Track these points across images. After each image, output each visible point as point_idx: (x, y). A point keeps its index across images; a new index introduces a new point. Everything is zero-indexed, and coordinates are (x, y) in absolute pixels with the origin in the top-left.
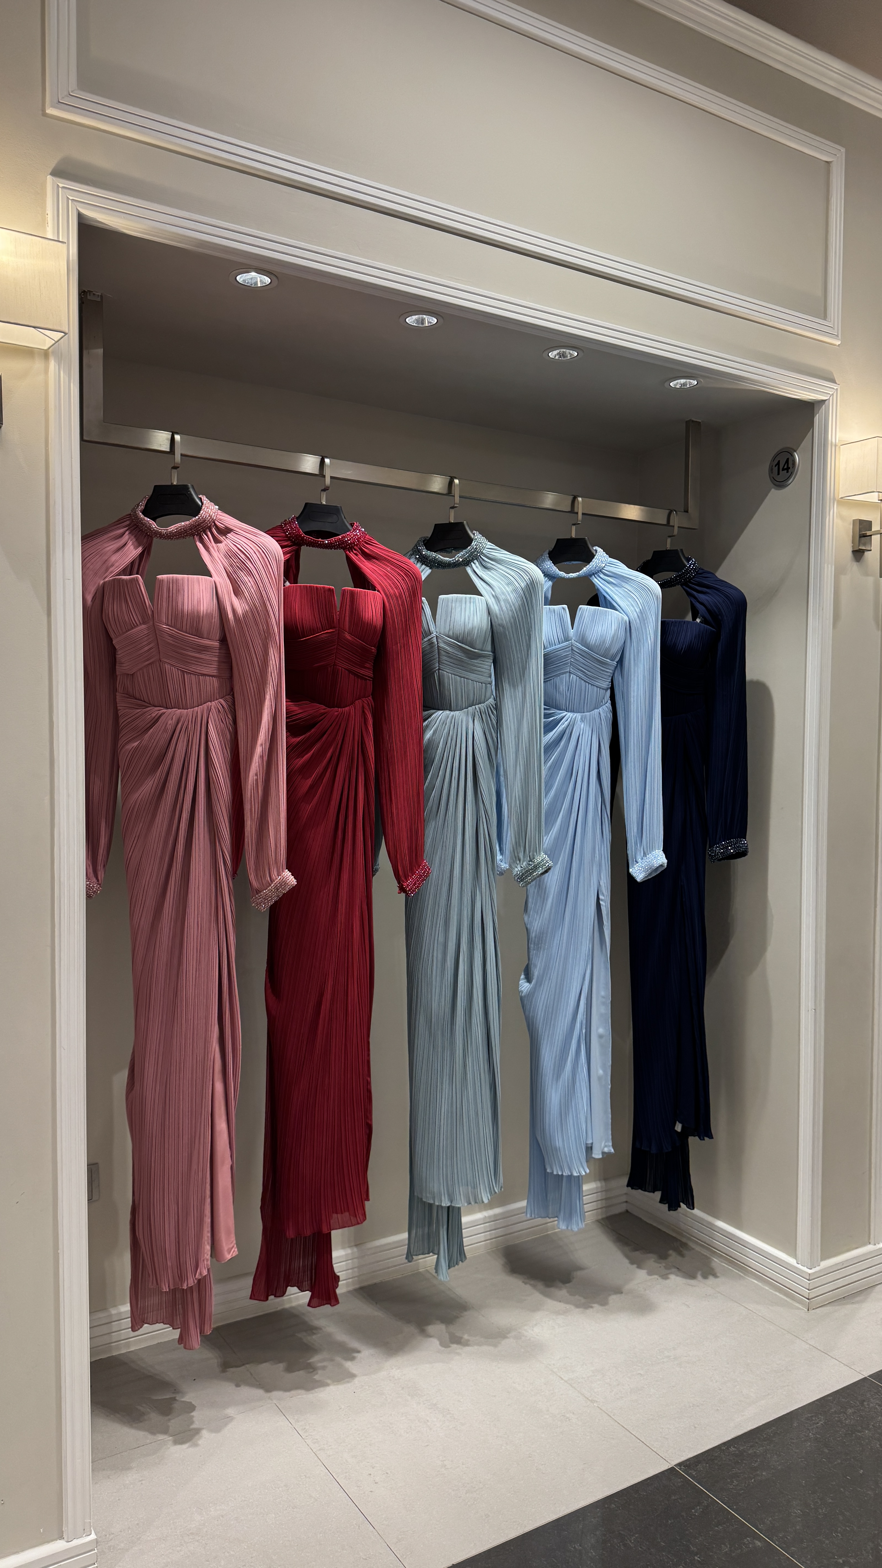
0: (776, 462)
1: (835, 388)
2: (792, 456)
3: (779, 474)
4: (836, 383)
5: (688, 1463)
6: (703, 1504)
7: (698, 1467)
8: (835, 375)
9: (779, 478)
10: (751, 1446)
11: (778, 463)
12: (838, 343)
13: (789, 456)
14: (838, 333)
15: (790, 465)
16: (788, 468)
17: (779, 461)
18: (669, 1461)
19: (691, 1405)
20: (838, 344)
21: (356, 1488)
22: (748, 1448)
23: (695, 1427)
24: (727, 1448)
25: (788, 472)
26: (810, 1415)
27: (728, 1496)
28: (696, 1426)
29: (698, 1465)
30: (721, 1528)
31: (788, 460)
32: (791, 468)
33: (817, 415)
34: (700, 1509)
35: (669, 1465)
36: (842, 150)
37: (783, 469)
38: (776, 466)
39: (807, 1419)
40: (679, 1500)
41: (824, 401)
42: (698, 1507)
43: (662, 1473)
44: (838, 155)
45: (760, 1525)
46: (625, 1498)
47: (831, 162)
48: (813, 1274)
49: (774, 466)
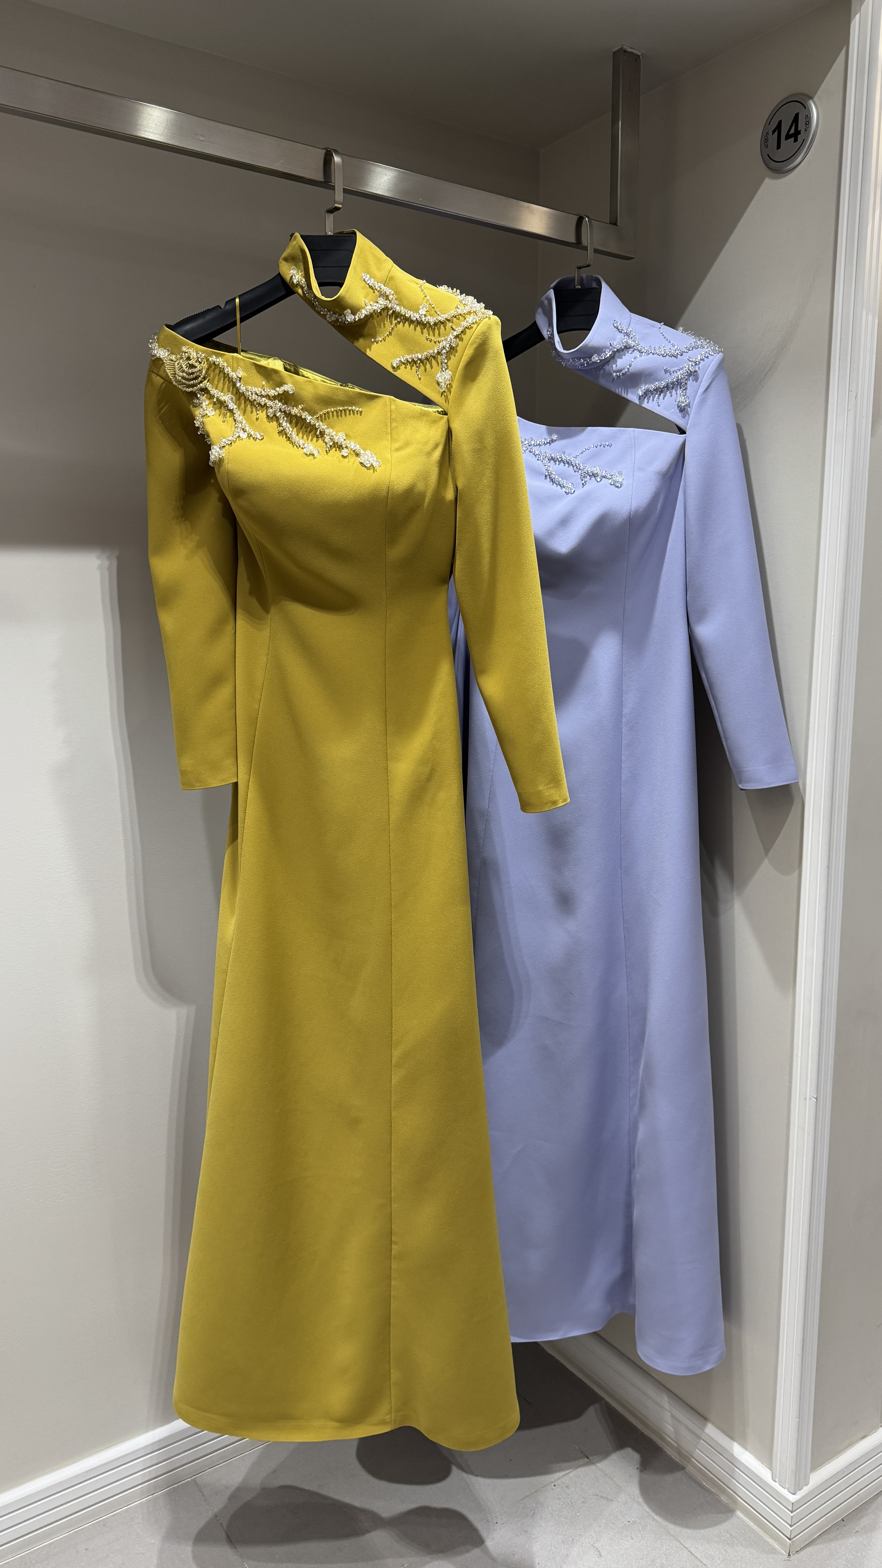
0: (774, 125)
2: (805, 106)
3: (779, 147)
9: (779, 155)
11: (779, 127)
13: (797, 108)
15: (802, 127)
16: (798, 132)
17: (780, 122)
25: (796, 140)
31: (797, 115)
32: (802, 132)
33: (858, 16)
37: (788, 137)
38: (773, 132)
48: (798, 1501)
49: (771, 133)
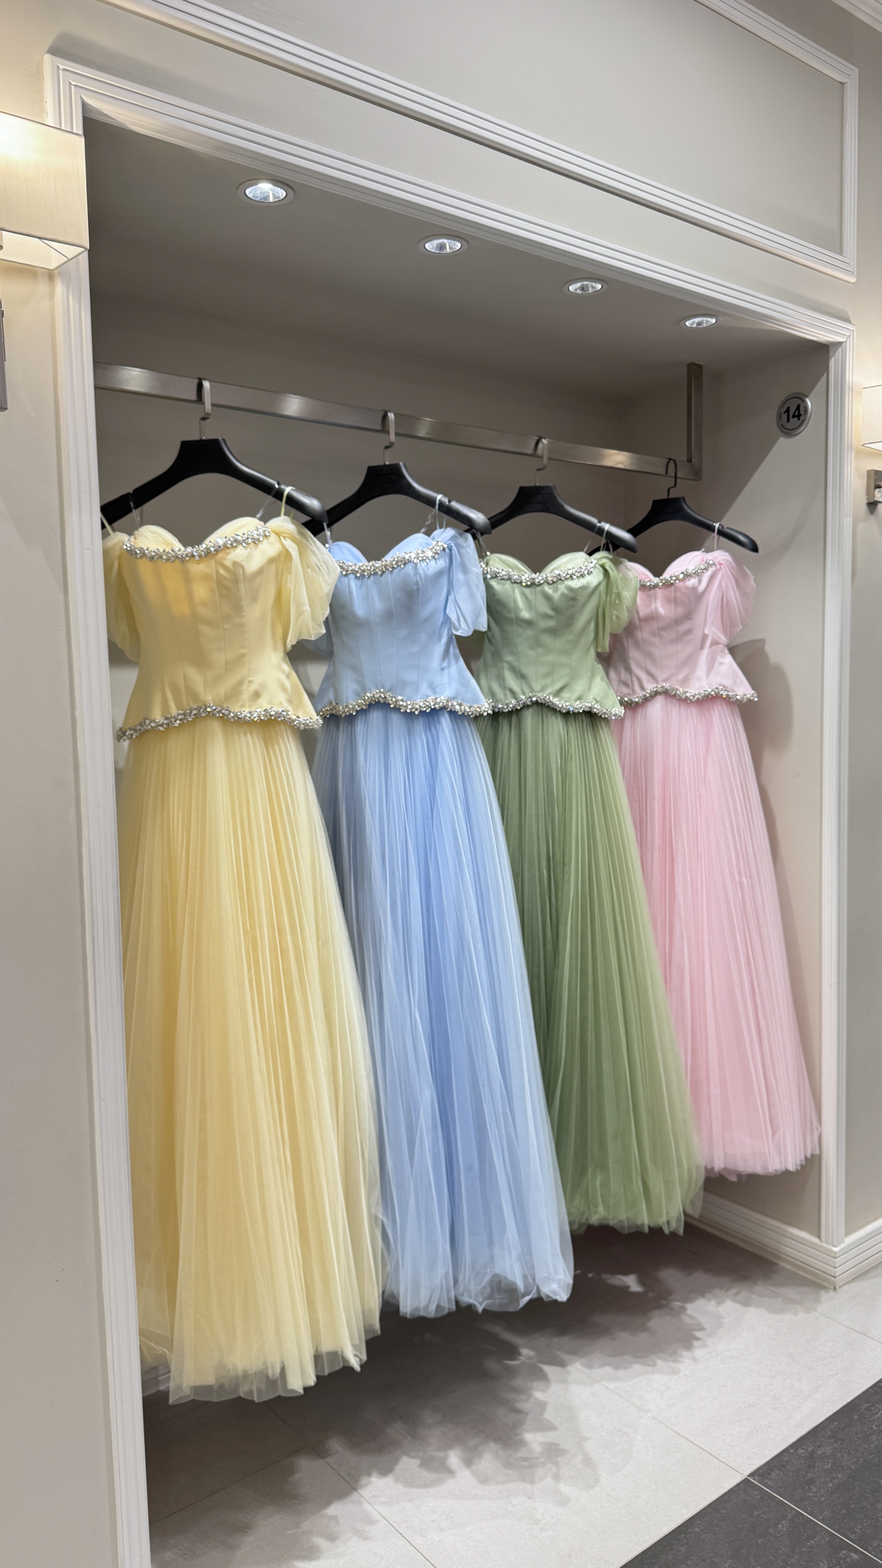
0: (785, 408)
1: (851, 329)
2: (804, 401)
3: (788, 421)
4: (851, 324)
5: (760, 1472)
6: (788, 1517)
7: (772, 1475)
8: (850, 316)
9: (789, 426)
10: (819, 1446)
11: (788, 411)
12: (854, 279)
13: (800, 402)
14: (852, 268)
15: (802, 412)
16: (799, 416)
17: (788, 408)
18: (741, 1472)
19: (747, 1406)
20: (852, 282)
21: (422, 1539)
22: (816, 1448)
23: (757, 1430)
24: (796, 1451)
25: (799, 419)
26: (867, 1405)
27: (810, 1506)
28: (758, 1428)
29: (771, 1473)
30: (813, 1542)
31: (798, 406)
32: (802, 415)
33: (833, 359)
34: (786, 1523)
35: (742, 1476)
36: (856, 71)
37: (794, 416)
38: (785, 413)
39: (866, 1409)
40: (762, 1515)
41: (840, 343)
42: (784, 1522)
43: (738, 1485)
44: (852, 76)
45: (852, 1535)
46: (707, 1519)
47: (846, 83)
49: (783, 413)
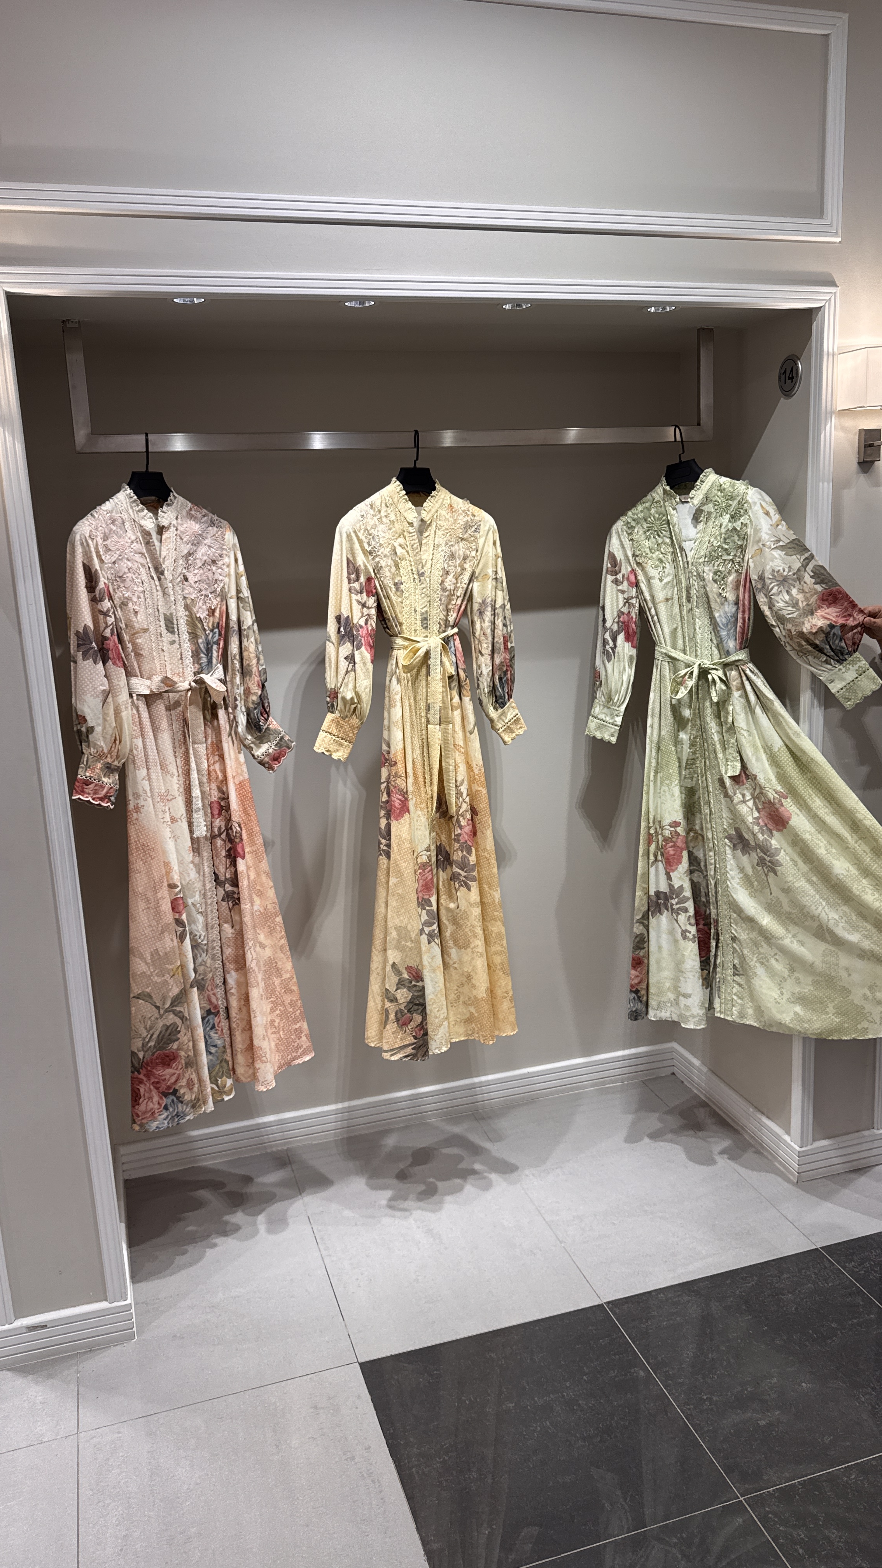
0: (783, 370)
1: (833, 291)
3: (786, 383)
4: (835, 285)
5: (617, 1302)
6: (612, 1335)
7: (624, 1306)
8: (835, 277)
9: (786, 387)
10: (679, 1296)
11: (785, 372)
12: (838, 240)
13: (794, 364)
14: (837, 230)
15: (794, 374)
17: (786, 369)
18: (601, 1299)
19: (645, 1254)
20: (837, 242)
21: (343, 1290)
22: (676, 1296)
23: (638, 1274)
25: (793, 381)
27: (636, 1333)
30: (618, 1357)
31: (792, 367)
32: (795, 377)
33: (815, 323)
36: (844, 17)
37: (789, 378)
39: (743, 1278)
40: (594, 1330)
41: (820, 308)
43: (591, 1308)
44: (838, 25)
47: (829, 35)
48: (803, 1151)
49: (782, 374)
